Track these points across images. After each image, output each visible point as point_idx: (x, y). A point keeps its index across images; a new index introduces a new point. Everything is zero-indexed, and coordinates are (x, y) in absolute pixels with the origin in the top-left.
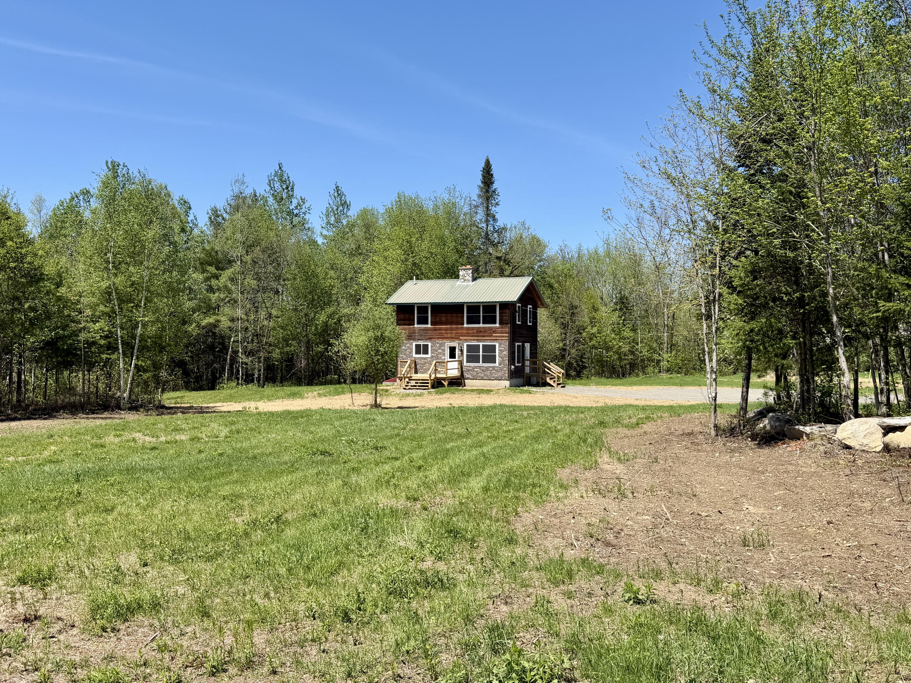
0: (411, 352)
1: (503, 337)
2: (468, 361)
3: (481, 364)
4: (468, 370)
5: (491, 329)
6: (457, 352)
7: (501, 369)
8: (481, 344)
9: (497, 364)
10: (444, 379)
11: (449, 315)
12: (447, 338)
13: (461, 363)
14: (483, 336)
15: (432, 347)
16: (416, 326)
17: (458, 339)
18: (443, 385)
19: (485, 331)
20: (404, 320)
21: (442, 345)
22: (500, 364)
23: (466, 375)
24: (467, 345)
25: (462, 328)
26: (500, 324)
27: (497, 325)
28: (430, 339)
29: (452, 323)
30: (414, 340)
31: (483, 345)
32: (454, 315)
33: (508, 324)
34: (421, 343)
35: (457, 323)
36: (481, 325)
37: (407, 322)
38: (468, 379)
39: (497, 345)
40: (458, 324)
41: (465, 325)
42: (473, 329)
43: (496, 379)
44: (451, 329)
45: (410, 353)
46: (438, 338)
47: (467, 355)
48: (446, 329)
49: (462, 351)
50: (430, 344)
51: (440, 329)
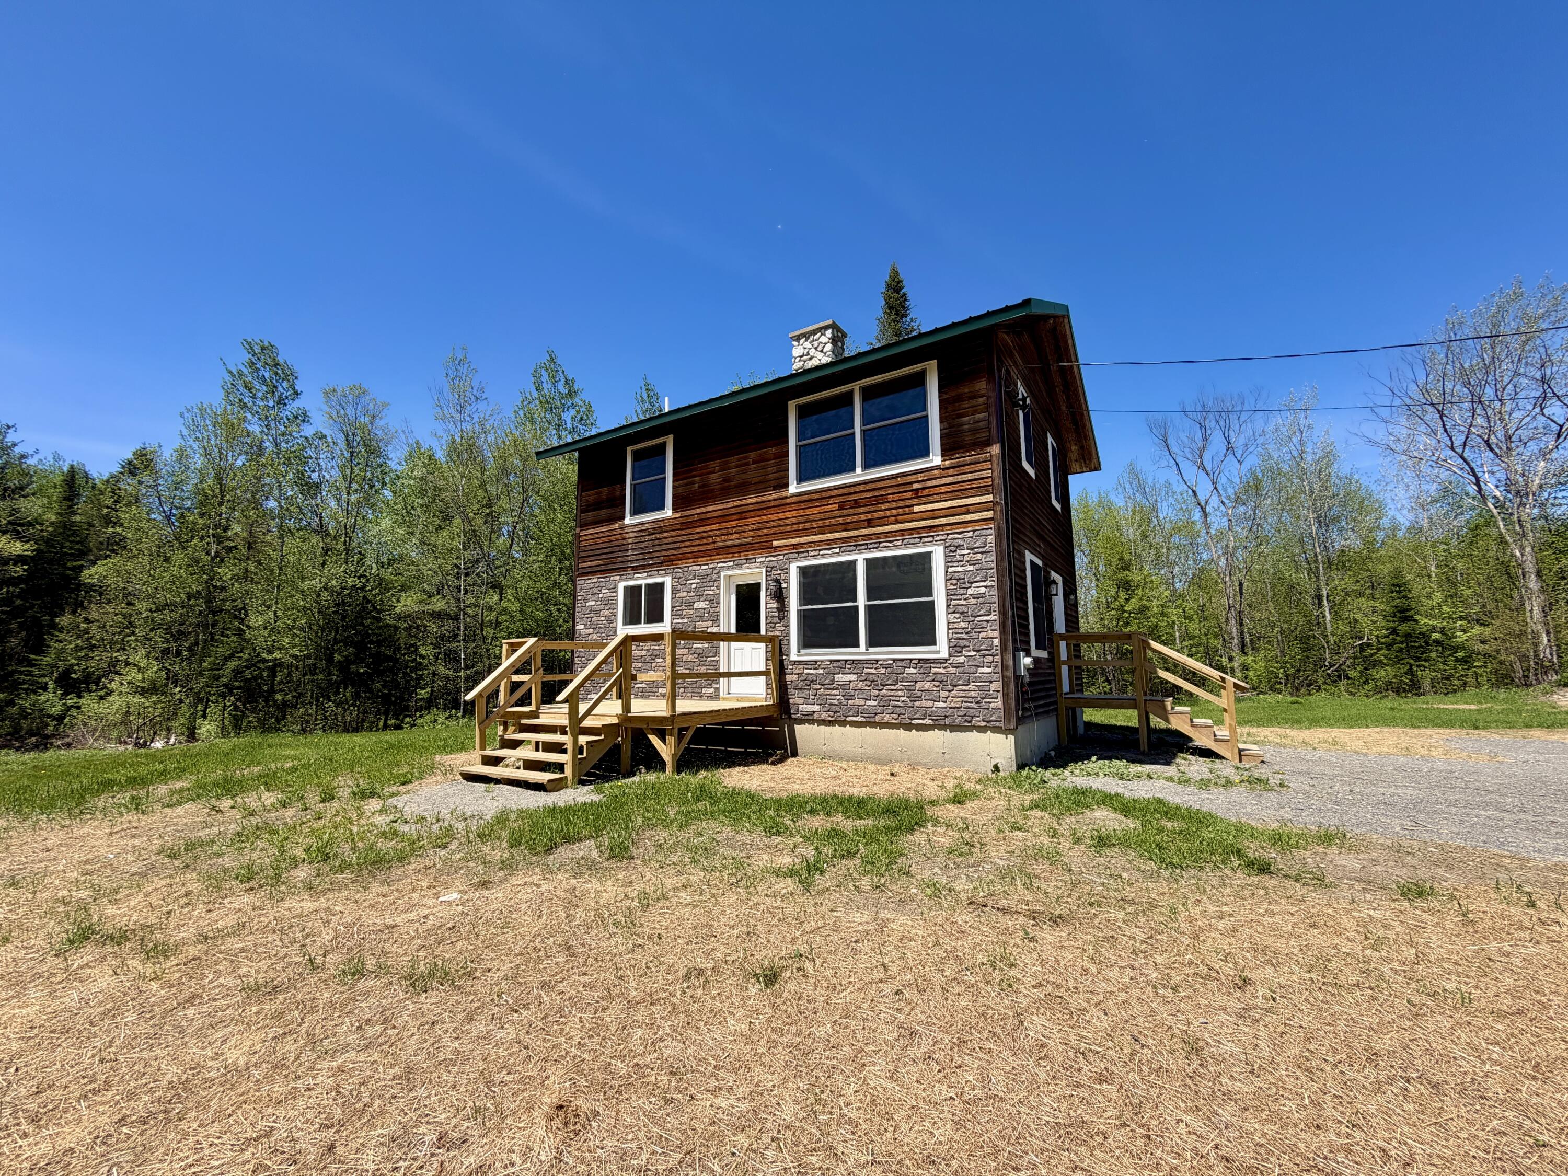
0: (611, 619)
1: (967, 509)
2: (807, 642)
3: (862, 651)
4: (809, 682)
5: (901, 483)
6: (766, 604)
7: (966, 674)
8: (860, 559)
9: (942, 648)
10: (660, 727)
11: (734, 460)
12: (726, 551)
13: (777, 649)
14: (870, 523)
15: (674, 591)
16: (628, 520)
17: (767, 547)
18: (654, 762)
19: (879, 500)
20: (596, 506)
21: (710, 580)
22: (956, 647)
23: (801, 704)
24: (803, 571)
25: (782, 504)
26: (946, 452)
27: (936, 459)
28: (667, 562)
29: (743, 488)
30: (621, 569)
31: (869, 563)
32: (752, 455)
33: (988, 443)
34: (643, 580)
35: (762, 486)
36: (859, 475)
37: (604, 513)
38: (808, 719)
39: (938, 554)
40: (765, 490)
41: (793, 488)
42: (823, 496)
43: (940, 723)
44: (742, 514)
45: (610, 621)
46: (697, 556)
47: (804, 616)
48: (724, 518)
49: (780, 596)
50: (668, 581)
51: (703, 521)
